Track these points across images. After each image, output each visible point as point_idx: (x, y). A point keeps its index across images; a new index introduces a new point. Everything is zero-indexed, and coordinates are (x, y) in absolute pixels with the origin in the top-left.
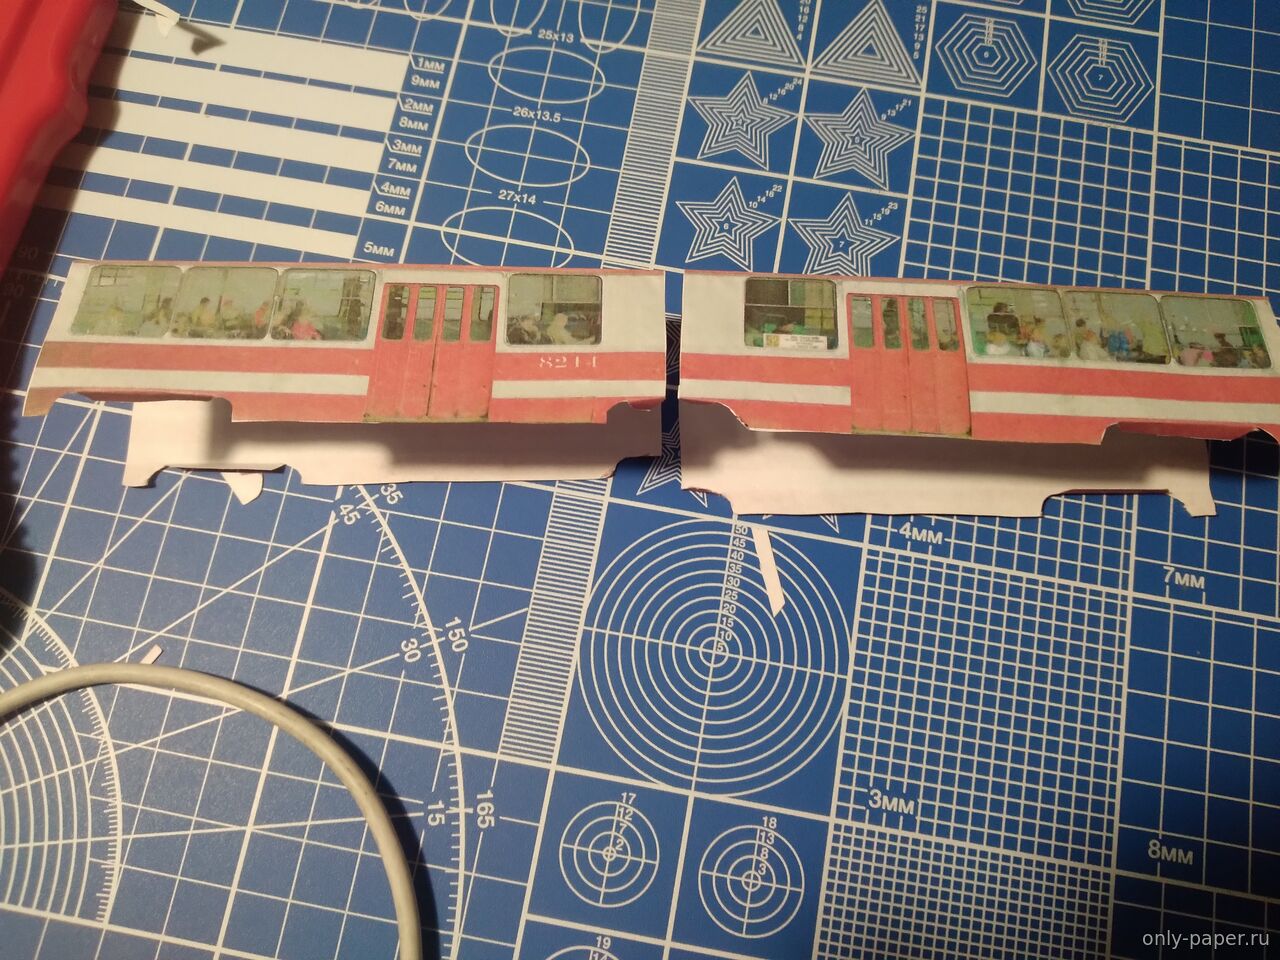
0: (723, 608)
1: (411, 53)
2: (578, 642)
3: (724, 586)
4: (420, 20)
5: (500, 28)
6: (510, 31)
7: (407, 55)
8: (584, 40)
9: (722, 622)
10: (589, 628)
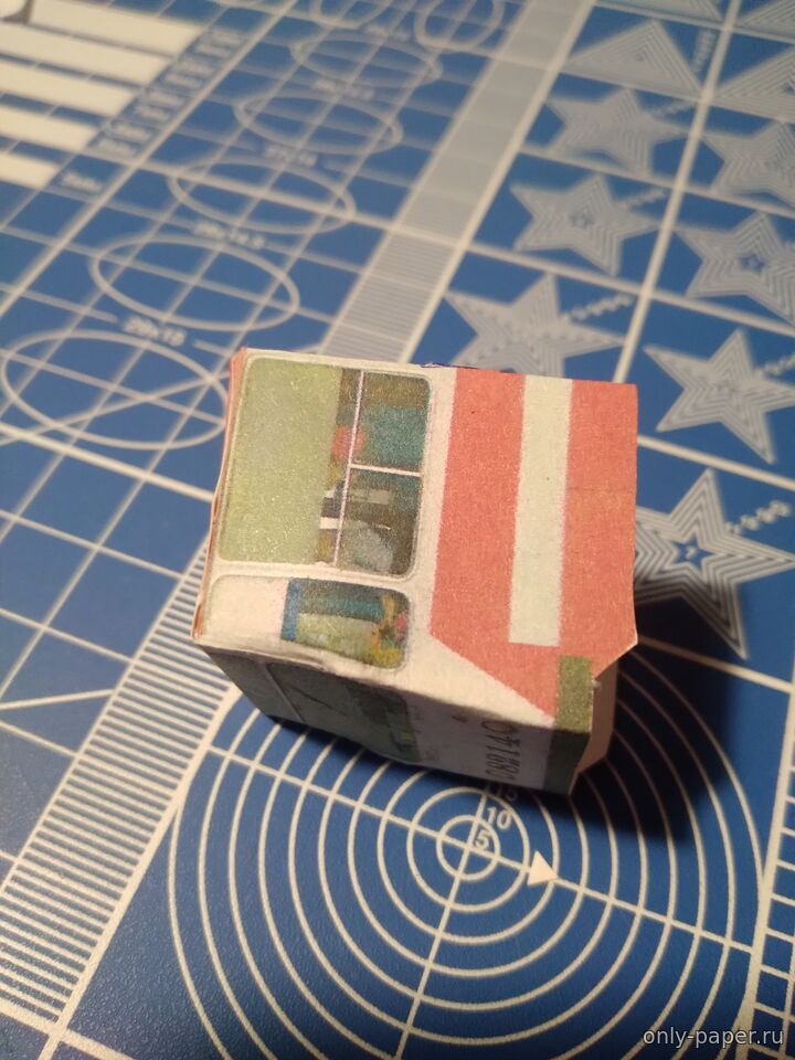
1: (206, 28)
2: (189, 775)
5: (321, 22)
6: (332, 25)
7: (199, 26)
8: (423, 39)
10: (218, 751)
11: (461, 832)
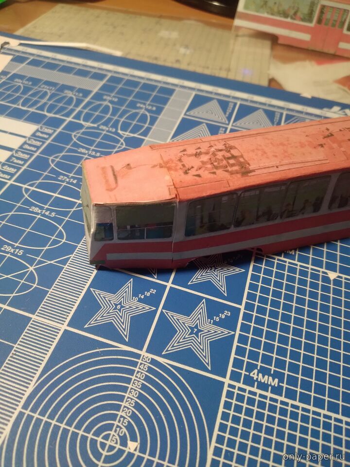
0: (123, 411)
2: (12, 420)
3: (127, 395)
4: (49, 116)
5: (83, 123)
6: (88, 124)
7: (38, 126)
8: (120, 132)
9: (119, 421)
10: (24, 411)
11: (106, 437)
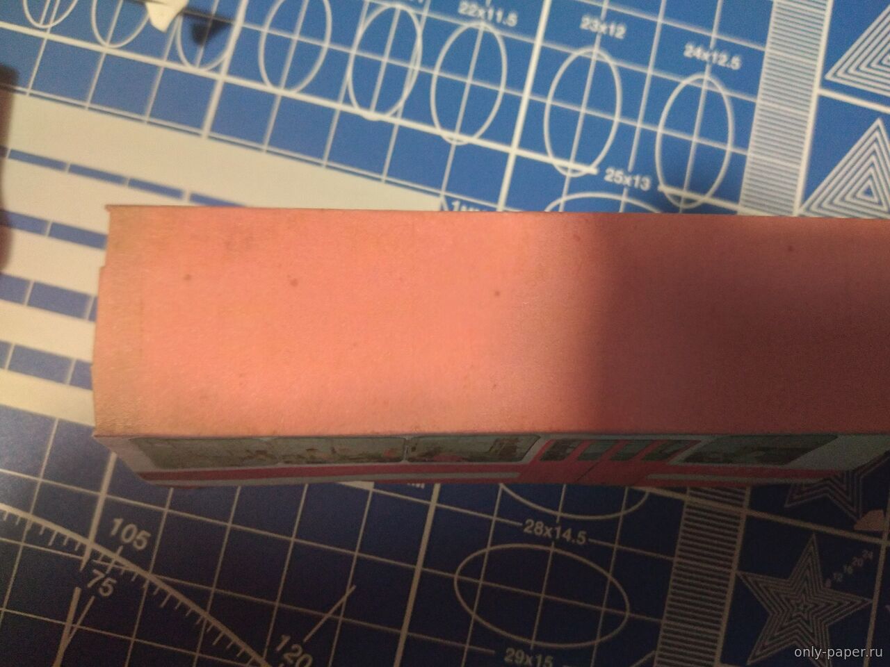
1: (443, 193)
4: (454, 143)
5: (558, 163)
6: (570, 167)
7: (437, 195)
8: (664, 188)
